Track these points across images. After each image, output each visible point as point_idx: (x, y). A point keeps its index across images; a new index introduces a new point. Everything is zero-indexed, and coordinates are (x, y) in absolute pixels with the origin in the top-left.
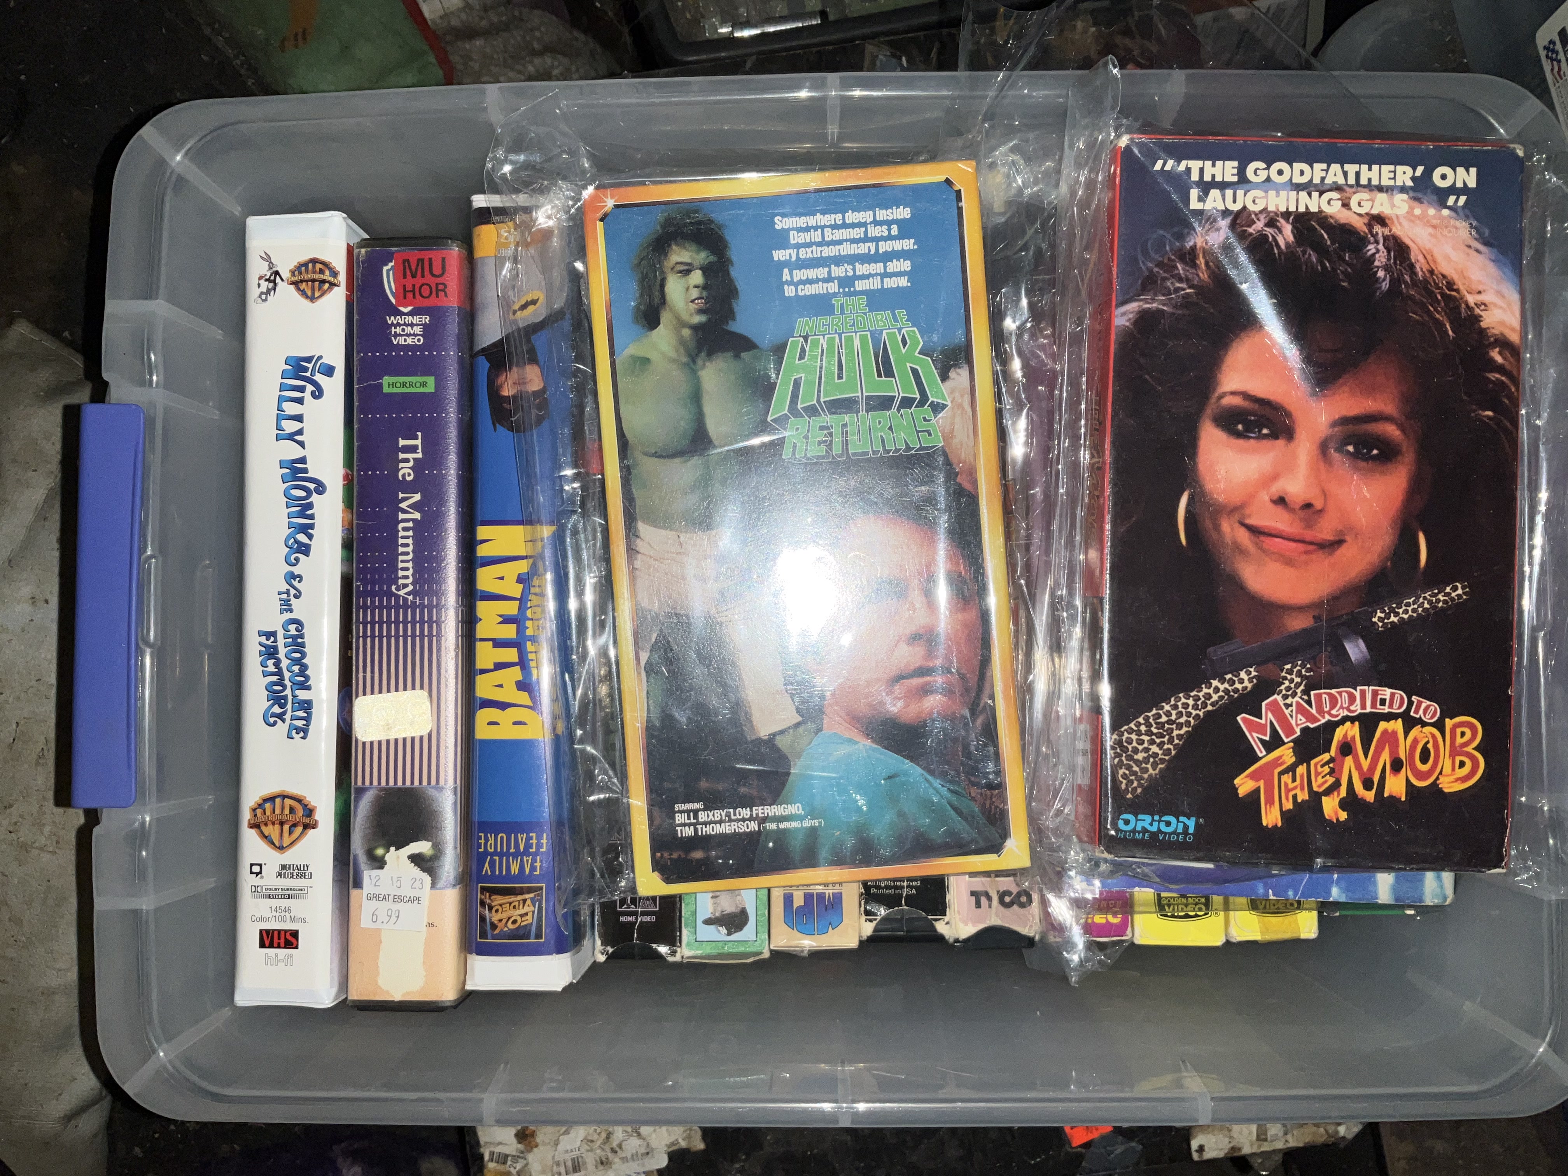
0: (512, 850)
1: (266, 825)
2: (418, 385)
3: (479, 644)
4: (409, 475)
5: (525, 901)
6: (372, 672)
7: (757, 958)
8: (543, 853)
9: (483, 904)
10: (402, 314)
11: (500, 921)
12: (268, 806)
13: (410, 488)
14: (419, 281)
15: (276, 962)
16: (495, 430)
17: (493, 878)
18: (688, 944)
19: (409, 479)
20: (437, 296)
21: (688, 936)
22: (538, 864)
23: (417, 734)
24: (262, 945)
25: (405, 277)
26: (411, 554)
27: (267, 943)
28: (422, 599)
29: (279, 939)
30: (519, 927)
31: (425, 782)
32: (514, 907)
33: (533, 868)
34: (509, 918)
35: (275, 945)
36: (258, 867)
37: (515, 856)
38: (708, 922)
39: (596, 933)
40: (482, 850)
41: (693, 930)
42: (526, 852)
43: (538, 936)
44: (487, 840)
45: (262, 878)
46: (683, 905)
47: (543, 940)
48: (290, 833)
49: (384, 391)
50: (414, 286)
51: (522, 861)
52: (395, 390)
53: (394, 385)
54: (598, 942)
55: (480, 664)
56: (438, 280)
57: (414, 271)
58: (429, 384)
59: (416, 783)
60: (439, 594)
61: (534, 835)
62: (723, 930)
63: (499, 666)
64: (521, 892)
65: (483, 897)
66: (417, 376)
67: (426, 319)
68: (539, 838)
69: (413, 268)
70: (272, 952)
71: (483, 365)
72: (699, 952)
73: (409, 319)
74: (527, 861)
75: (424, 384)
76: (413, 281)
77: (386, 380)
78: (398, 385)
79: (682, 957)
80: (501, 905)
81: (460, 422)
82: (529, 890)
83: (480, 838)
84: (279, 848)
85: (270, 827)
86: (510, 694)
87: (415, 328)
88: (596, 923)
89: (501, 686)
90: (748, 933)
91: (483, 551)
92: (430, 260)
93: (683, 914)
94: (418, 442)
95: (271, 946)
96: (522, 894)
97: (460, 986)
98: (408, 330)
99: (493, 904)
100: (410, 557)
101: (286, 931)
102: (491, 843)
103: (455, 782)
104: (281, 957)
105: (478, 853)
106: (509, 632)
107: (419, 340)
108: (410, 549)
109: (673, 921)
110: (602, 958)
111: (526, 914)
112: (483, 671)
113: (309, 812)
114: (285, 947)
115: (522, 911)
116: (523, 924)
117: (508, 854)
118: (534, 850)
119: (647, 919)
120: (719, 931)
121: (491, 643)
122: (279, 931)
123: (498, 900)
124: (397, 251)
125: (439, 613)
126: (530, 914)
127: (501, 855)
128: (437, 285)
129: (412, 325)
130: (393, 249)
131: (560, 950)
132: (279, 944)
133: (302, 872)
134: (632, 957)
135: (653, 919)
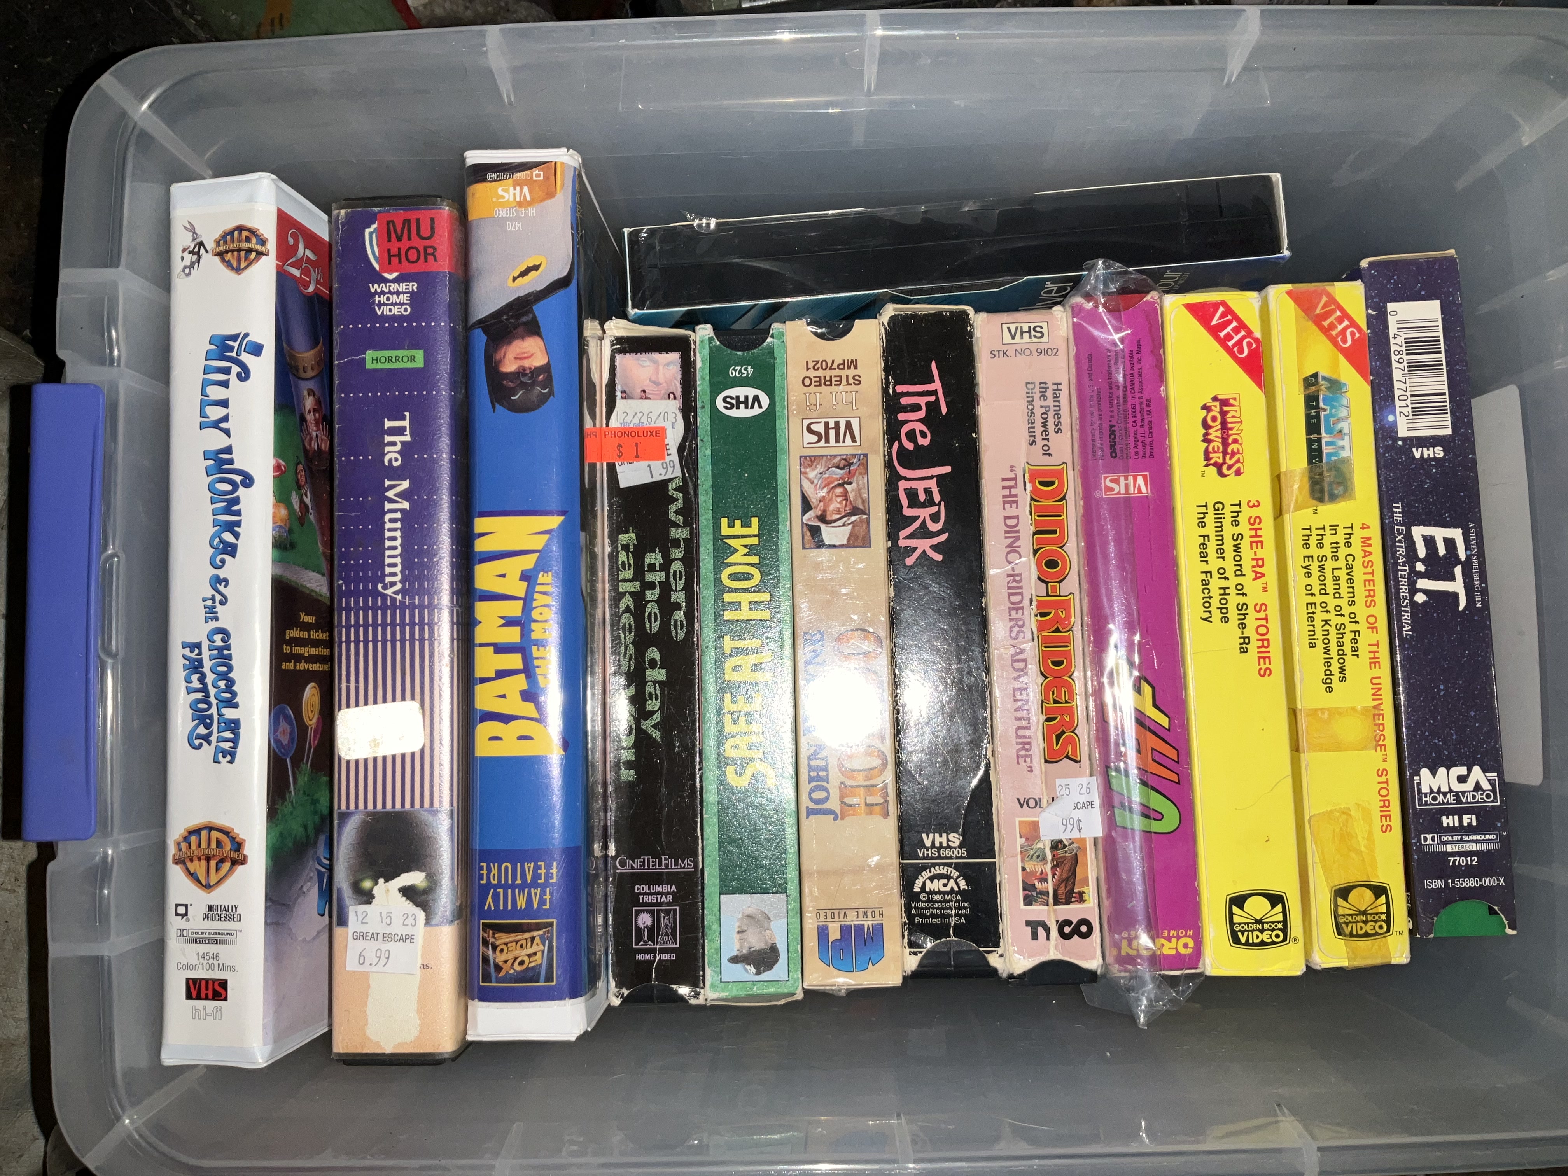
0: (518, 882)
1: (192, 860)
2: (405, 359)
3: (479, 651)
4: (396, 460)
5: (533, 939)
6: (357, 681)
7: (789, 1000)
8: (552, 885)
9: (486, 943)
10: (386, 281)
11: (506, 962)
12: (193, 839)
13: (397, 474)
14: (405, 244)
15: (202, 1015)
16: (494, 411)
17: (497, 914)
18: (713, 986)
19: (396, 464)
20: (426, 261)
21: (713, 977)
22: (547, 897)
23: (408, 750)
24: (189, 997)
25: (389, 240)
26: (399, 548)
27: (194, 994)
28: (412, 598)
29: (207, 989)
30: (527, 969)
31: (417, 805)
32: (521, 946)
33: (542, 902)
34: (516, 959)
35: (203, 996)
36: (184, 908)
37: (522, 888)
38: (734, 960)
39: (610, 973)
40: (484, 882)
41: (718, 969)
42: (534, 884)
43: (549, 979)
44: (489, 870)
45: (188, 920)
46: (706, 941)
47: (554, 983)
48: (217, 869)
49: (368, 367)
50: (400, 249)
51: (529, 894)
52: (380, 366)
53: (378, 360)
54: (613, 983)
55: (479, 673)
56: (427, 243)
57: (399, 233)
58: (418, 359)
59: (408, 805)
60: (432, 593)
61: (542, 864)
62: (752, 969)
63: (501, 674)
64: (529, 928)
65: (486, 935)
66: (403, 349)
67: (414, 286)
68: (549, 867)
69: (399, 229)
70: (199, 1004)
71: (480, 339)
72: (724, 994)
73: (394, 287)
74: (536, 894)
75: (412, 359)
76: (398, 244)
77: (370, 354)
78: (383, 360)
79: (706, 1000)
80: (506, 944)
81: (453, 400)
82: (538, 927)
83: (481, 868)
84: (205, 887)
85: (196, 862)
86: (514, 705)
87: (401, 296)
88: (610, 962)
89: (504, 696)
90: (779, 971)
91: (481, 546)
92: (418, 220)
93: (706, 952)
94: (406, 423)
95: (199, 997)
96: (530, 931)
97: (460, 1037)
98: (394, 299)
99: (497, 943)
100: (398, 552)
101: (214, 981)
102: (494, 873)
103: (452, 805)
104: (209, 1010)
105: (480, 885)
106: (513, 635)
107: (406, 310)
108: (398, 543)
109: (696, 960)
110: (616, 1002)
111: (535, 954)
112: (484, 680)
113: (238, 846)
114: (213, 999)
115: (530, 951)
116: (531, 965)
117: (513, 886)
118: (543, 881)
119: (667, 957)
120: (746, 970)
121: (492, 649)
122: (207, 981)
123: (502, 938)
124: (379, 212)
125: (431, 614)
126: (539, 954)
127: (506, 887)
128: (425, 248)
129: (398, 293)
130: (376, 209)
131: (574, 994)
132: (207, 995)
133: (230, 914)
134: (650, 999)
135: (673, 956)
